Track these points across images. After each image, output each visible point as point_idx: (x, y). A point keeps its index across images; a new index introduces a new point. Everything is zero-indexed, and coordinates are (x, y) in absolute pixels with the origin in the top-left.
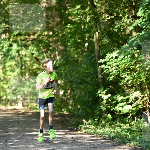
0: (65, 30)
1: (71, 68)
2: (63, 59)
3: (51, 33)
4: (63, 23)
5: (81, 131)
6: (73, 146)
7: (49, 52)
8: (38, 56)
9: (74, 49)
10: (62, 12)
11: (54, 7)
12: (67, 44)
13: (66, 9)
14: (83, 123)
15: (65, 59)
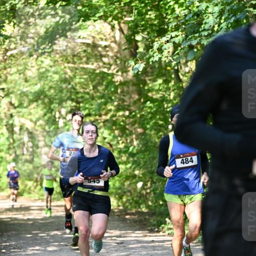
0: (145, 109)
1: (150, 156)
2: (141, 144)
3: (127, 113)
4: (142, 100)
5: (163, 233)
6: (154, 250)
7: (124, 136)
8: (111, 141)
9: (156, 132)
10: (140, 87)
11: (131, 81)
12: (146, 127)
13: (145, 83)
14: (165, 223)
15: (144, 145)
